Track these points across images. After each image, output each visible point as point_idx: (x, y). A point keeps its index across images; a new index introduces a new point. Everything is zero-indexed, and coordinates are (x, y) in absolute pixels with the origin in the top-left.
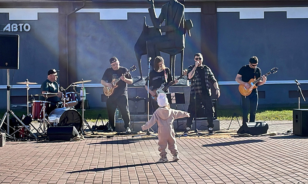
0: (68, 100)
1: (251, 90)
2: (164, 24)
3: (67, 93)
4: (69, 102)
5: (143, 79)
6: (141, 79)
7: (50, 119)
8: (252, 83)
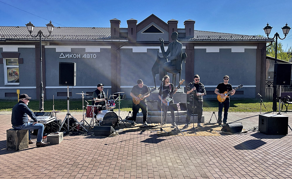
0: (109, 105)
1: (225, 98)
2: (169, 55)
3: (109, 101)
4: (110, 107)
5: (157, 88)
6: (156, 88)
7: (97, 118)
8: (225, 94)
